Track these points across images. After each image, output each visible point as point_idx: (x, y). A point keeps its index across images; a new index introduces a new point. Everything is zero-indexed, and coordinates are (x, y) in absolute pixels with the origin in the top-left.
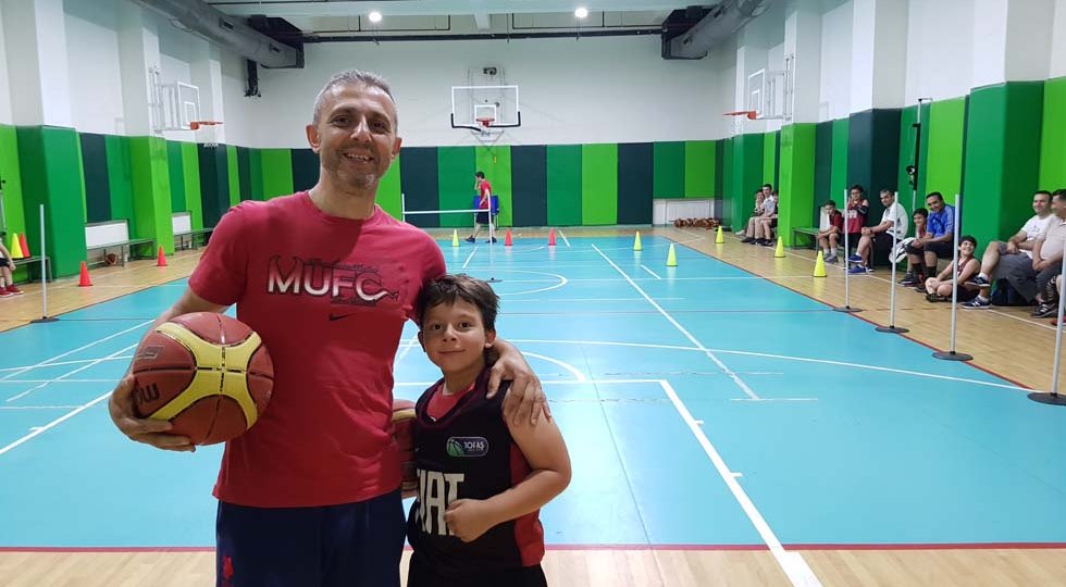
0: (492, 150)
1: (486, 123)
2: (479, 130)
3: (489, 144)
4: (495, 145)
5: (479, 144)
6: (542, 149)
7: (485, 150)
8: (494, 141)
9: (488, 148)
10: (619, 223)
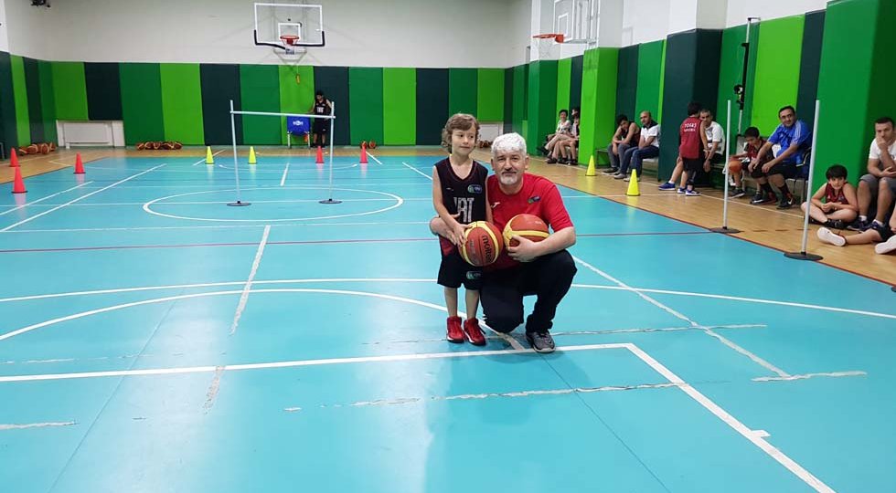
0: (294, 69)
1: (290, 41)
2: (284, 48)
3: (292, 64)
4: (298, 64)
5: (283, 64)
6: (346, 70)
7: (288, 69)
8: (298, 61)
9: (291, 68)
10: (418, 143)
